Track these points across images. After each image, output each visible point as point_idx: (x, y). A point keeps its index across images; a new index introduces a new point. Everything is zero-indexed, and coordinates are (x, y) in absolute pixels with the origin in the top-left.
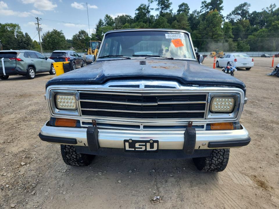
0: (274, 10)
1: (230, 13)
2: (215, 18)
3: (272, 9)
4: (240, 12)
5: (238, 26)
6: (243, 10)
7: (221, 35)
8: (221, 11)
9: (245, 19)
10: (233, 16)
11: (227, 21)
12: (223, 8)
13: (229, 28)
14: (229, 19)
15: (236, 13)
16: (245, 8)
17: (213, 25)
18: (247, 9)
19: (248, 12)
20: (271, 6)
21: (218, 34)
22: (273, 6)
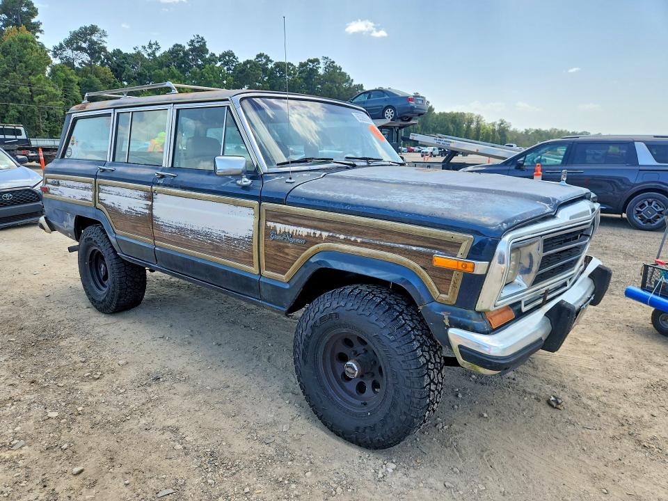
0: (158, 54)
1: (61, 45)
2: (29, 50)
3: (154, 53)
4: (84, 45)
5: (90, 78)
6: (92, 43)
7: (55, 95)
8: (38, 34)
9: (99, 63)
10: (68, 53)
11: (56, 61)
12: (41, 27)
13: (71, 81)
14: (61, 59)
15: (75, 46)
16: (95, 38)
17: (26, 67)
18: (100, 42)
19: (104, 49)
20: (150, 46)
21: (47, 93)
22: (154, 46)
